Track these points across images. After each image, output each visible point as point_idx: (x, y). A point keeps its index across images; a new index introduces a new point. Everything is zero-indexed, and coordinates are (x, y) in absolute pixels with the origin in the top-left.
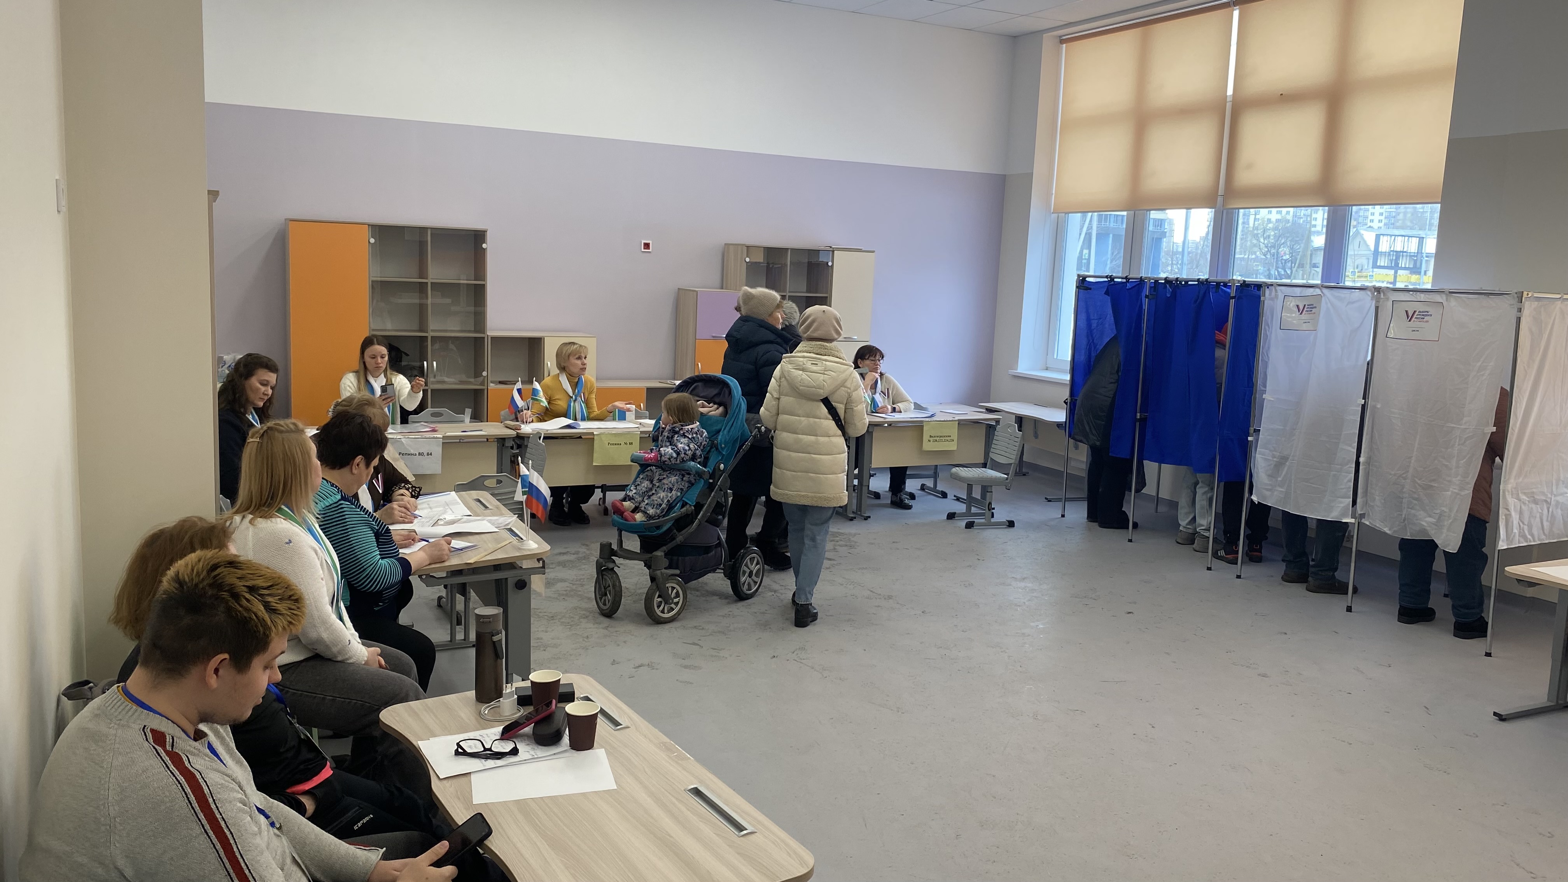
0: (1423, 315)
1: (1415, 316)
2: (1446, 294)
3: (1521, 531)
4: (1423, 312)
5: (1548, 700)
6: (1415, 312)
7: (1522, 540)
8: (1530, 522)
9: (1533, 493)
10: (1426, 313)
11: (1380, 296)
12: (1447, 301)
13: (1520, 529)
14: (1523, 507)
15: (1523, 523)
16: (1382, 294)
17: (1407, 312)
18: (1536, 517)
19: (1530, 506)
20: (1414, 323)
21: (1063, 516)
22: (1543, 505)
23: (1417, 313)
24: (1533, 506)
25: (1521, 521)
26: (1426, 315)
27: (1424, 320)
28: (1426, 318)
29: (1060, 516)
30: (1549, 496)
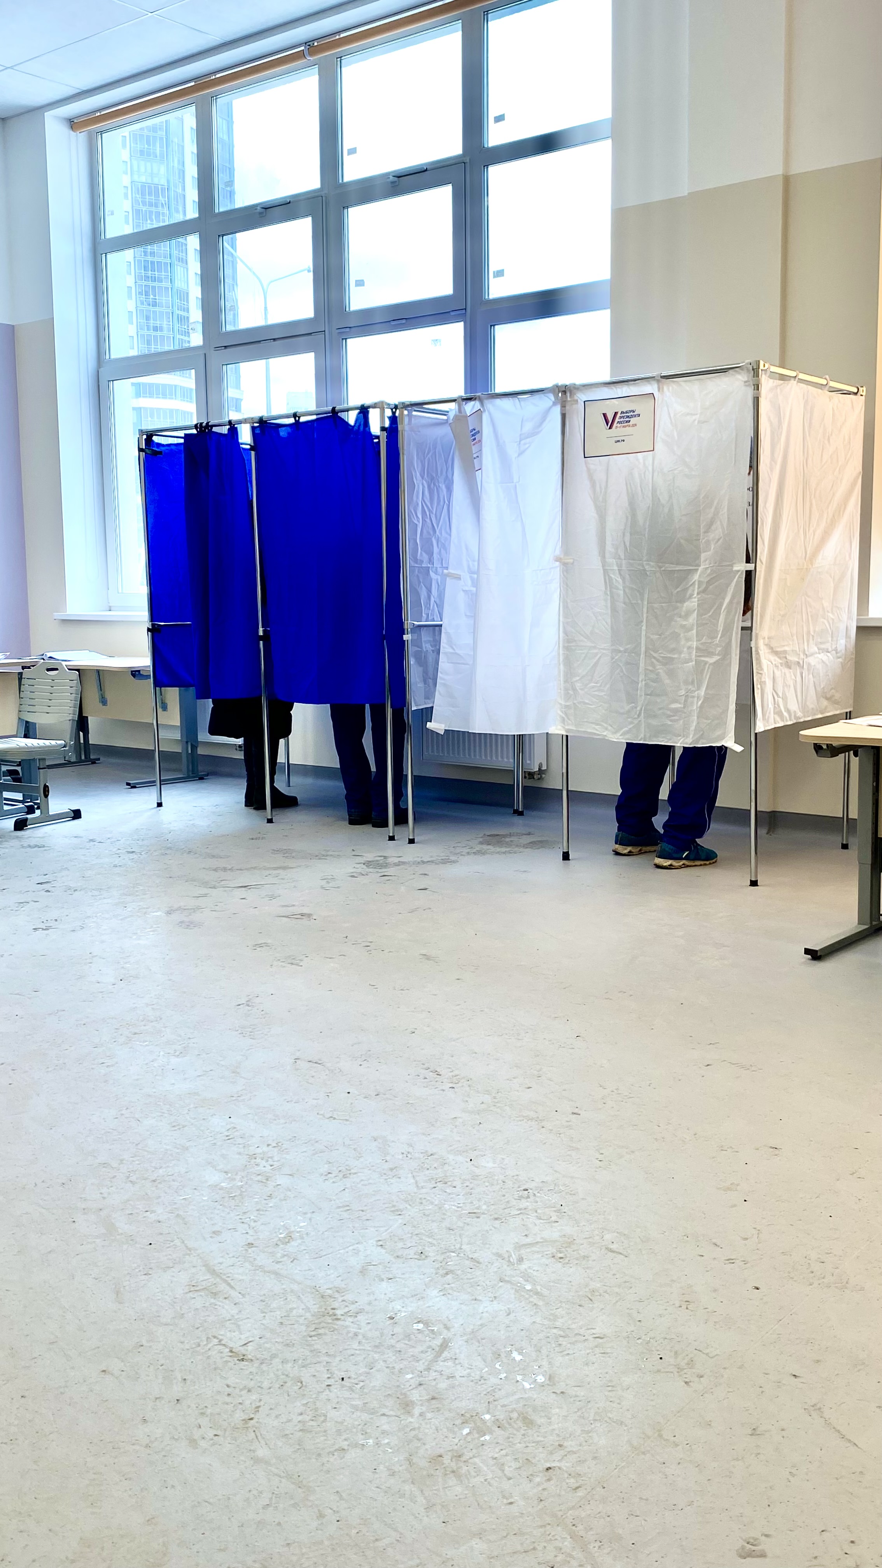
0: (628, 417)
1: (617, 420)
2: (658, 381)
3: (776, 706)
4: (627, 412)
5: (859, 923)
6: (616, 413)
7: (778, 719)
8: (784, 693)
9: (785, 652)
10: (632, 414)
11: (567, 397)
12: (659, 391)
13: (774, 704)
14: (776, 671)
15: (777, 695)
16: (568, 394)
17: (605, 415)
18: (790, 686)
19: (783, 671)
20: (618, 430)
21: (160, 805)
22: (797, 670)
23: (619, 415)
24: (786, 670)
25: (775, 691)
26: (632, 416)
27: (631, 423)
28: (633, 421)
29: (156, 805)
30: (802, 656)
